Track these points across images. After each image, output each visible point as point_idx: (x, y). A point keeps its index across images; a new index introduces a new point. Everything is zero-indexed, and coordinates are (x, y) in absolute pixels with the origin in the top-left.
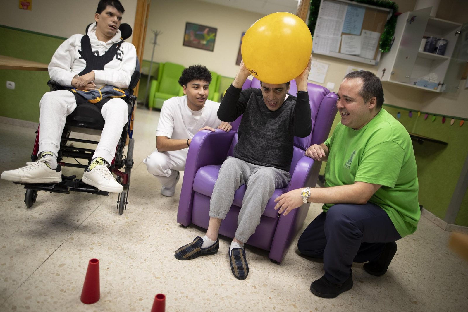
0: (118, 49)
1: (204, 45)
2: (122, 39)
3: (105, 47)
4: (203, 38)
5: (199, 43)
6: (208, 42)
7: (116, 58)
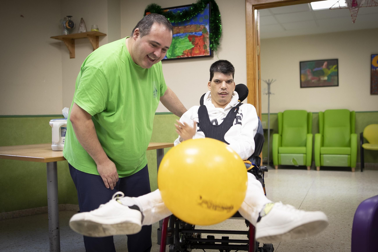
0: (237, 112)
1: (325, 81)
2: (240, 101)
3: (223, 113)
4: (322, 73)
5: (319, 80)
6: (329, 76)
7: (236, 123)
